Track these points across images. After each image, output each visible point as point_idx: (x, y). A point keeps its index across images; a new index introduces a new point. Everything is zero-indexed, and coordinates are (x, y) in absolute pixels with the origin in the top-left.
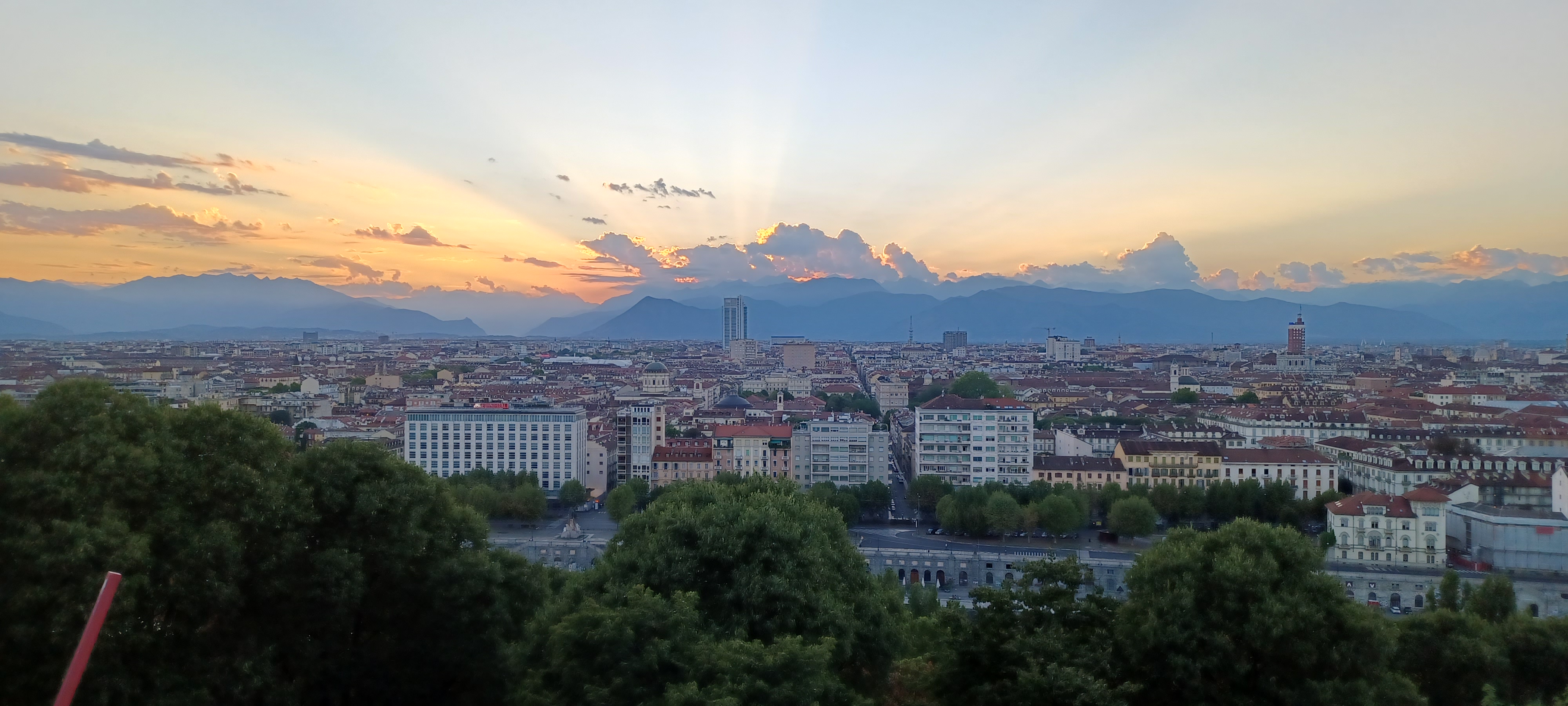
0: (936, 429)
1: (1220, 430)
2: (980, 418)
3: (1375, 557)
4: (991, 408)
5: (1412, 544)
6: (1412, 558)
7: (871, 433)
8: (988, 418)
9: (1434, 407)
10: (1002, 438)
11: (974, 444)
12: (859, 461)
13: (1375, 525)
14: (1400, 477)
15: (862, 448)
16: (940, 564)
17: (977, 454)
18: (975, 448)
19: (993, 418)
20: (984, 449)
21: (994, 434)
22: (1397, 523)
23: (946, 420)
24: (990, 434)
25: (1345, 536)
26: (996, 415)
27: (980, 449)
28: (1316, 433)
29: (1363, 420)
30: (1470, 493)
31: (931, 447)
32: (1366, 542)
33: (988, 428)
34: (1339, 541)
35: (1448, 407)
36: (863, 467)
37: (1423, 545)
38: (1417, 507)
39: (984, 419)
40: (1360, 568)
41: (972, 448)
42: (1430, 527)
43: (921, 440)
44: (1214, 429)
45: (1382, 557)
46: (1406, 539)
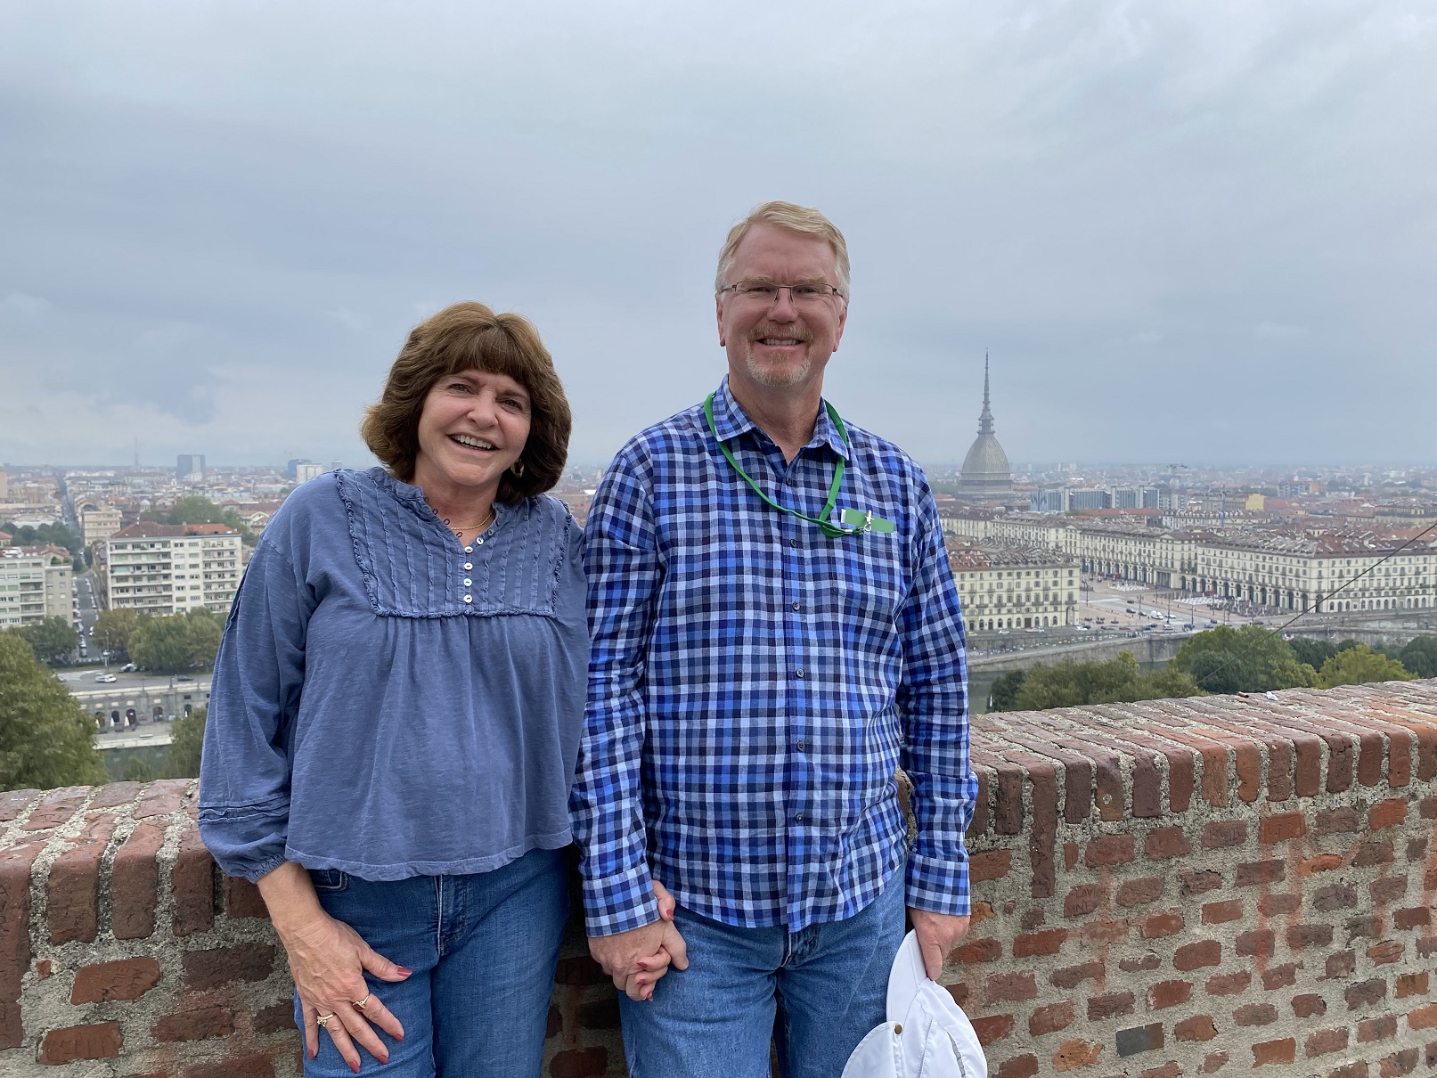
0: (130, 561)
2: (182, 545)
4: (194, 534)
7: (47, 568)
8: (190, 544)
10: (207, 564)
11: (175, 572)
12: (33, 601)
15: (37, 585)
16: (130, 703)
17: (180, 583)
18: (177, 577)
19: (196, 544)
20: (187, 577)
21: (199, 560)
23: (143, 549)
24: (193, 561)
26: (200, 541)
27: (183, 577)
31: (125, 578)
33: (191, 555)
36: (39, 606)
39: (186, 546)
41: (173, 576)
43: (112, 572)
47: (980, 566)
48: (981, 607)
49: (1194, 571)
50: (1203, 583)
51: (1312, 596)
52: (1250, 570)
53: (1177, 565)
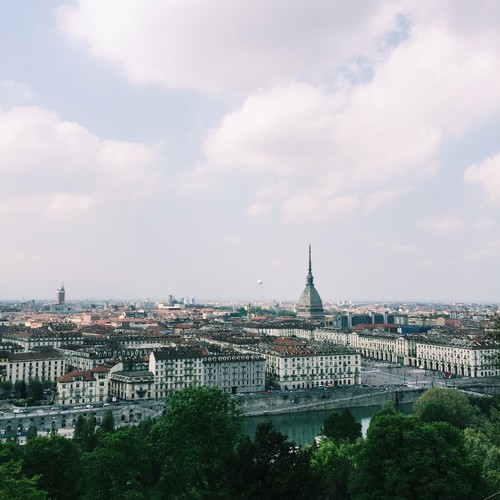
1: (11, 344)
3: (77, 402)
5: (93, 393)
6: (93, 400)
9: (114, 328)
13: (78, 386)
14: (92, 362)
22: (87, 384)
25: (64, 393)
28: (60, 343)
29: (81, 336)
30: (119, 367)
32: (74, 395)
34: (61, 396)
35: (119, 328)
37: (98, 393)
38: (96, 376)
40: (71, 407)
42: (102, 384)
44: (8, 344)
45: (81, 401)
46: (91, 391)
47: (311, 354)
48: (313, 375)
49: (415, 356)
50: (420, 362)
51: (472, 368)
52: (443, 356)
53: (407, 353)
